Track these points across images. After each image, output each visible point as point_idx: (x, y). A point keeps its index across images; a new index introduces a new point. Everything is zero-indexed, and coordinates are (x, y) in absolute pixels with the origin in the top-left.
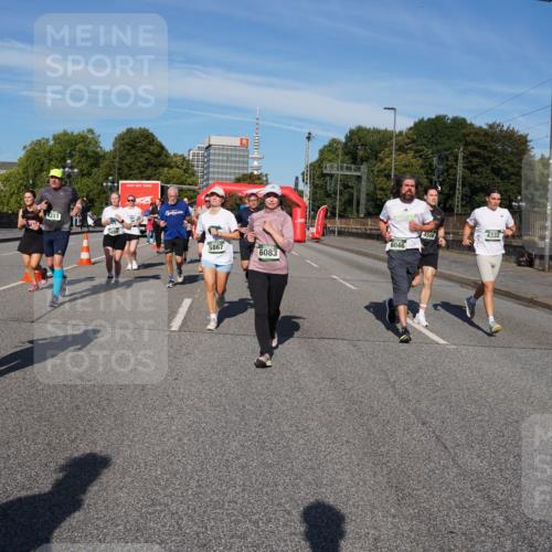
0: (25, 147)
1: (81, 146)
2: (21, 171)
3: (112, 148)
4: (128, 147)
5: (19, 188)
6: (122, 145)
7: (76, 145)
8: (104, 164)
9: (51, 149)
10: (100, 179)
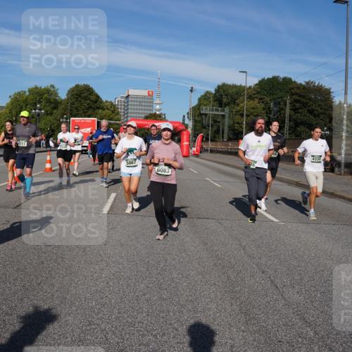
1: (46, 95)
2: (8, 111)
3: (66, 97)
4: (76, 96)
6: (72, 95)
7: (43, 95)
8: (61, 107)
9: (27, 98)
10: (59, 117)
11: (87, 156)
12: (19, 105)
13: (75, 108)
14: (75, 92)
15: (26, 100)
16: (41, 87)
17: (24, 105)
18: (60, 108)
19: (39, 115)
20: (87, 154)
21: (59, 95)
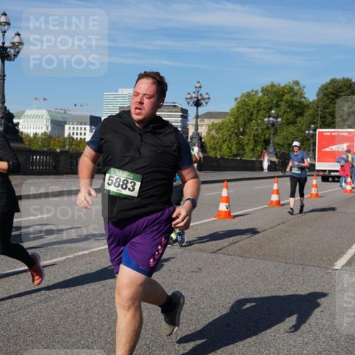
0: (236, 99)
1: (287, 97)
2: (233, 120)
3: (316, 98)
4: (331, 96)
5: (230, 136)
6: (326, 95)
7: (283, 95)
8: (309, 112)
9: (260, 101)
10: (304, 127)
11: (338, 184)
12: (248, 111)
13: (330, 113)
14: (330, 90)
15: (258, 104)
16: (279, 85)
17: (255, 112)
18: (306, 114)
19: (273, 124)
20: (339, 181)
21: (306, 96)
